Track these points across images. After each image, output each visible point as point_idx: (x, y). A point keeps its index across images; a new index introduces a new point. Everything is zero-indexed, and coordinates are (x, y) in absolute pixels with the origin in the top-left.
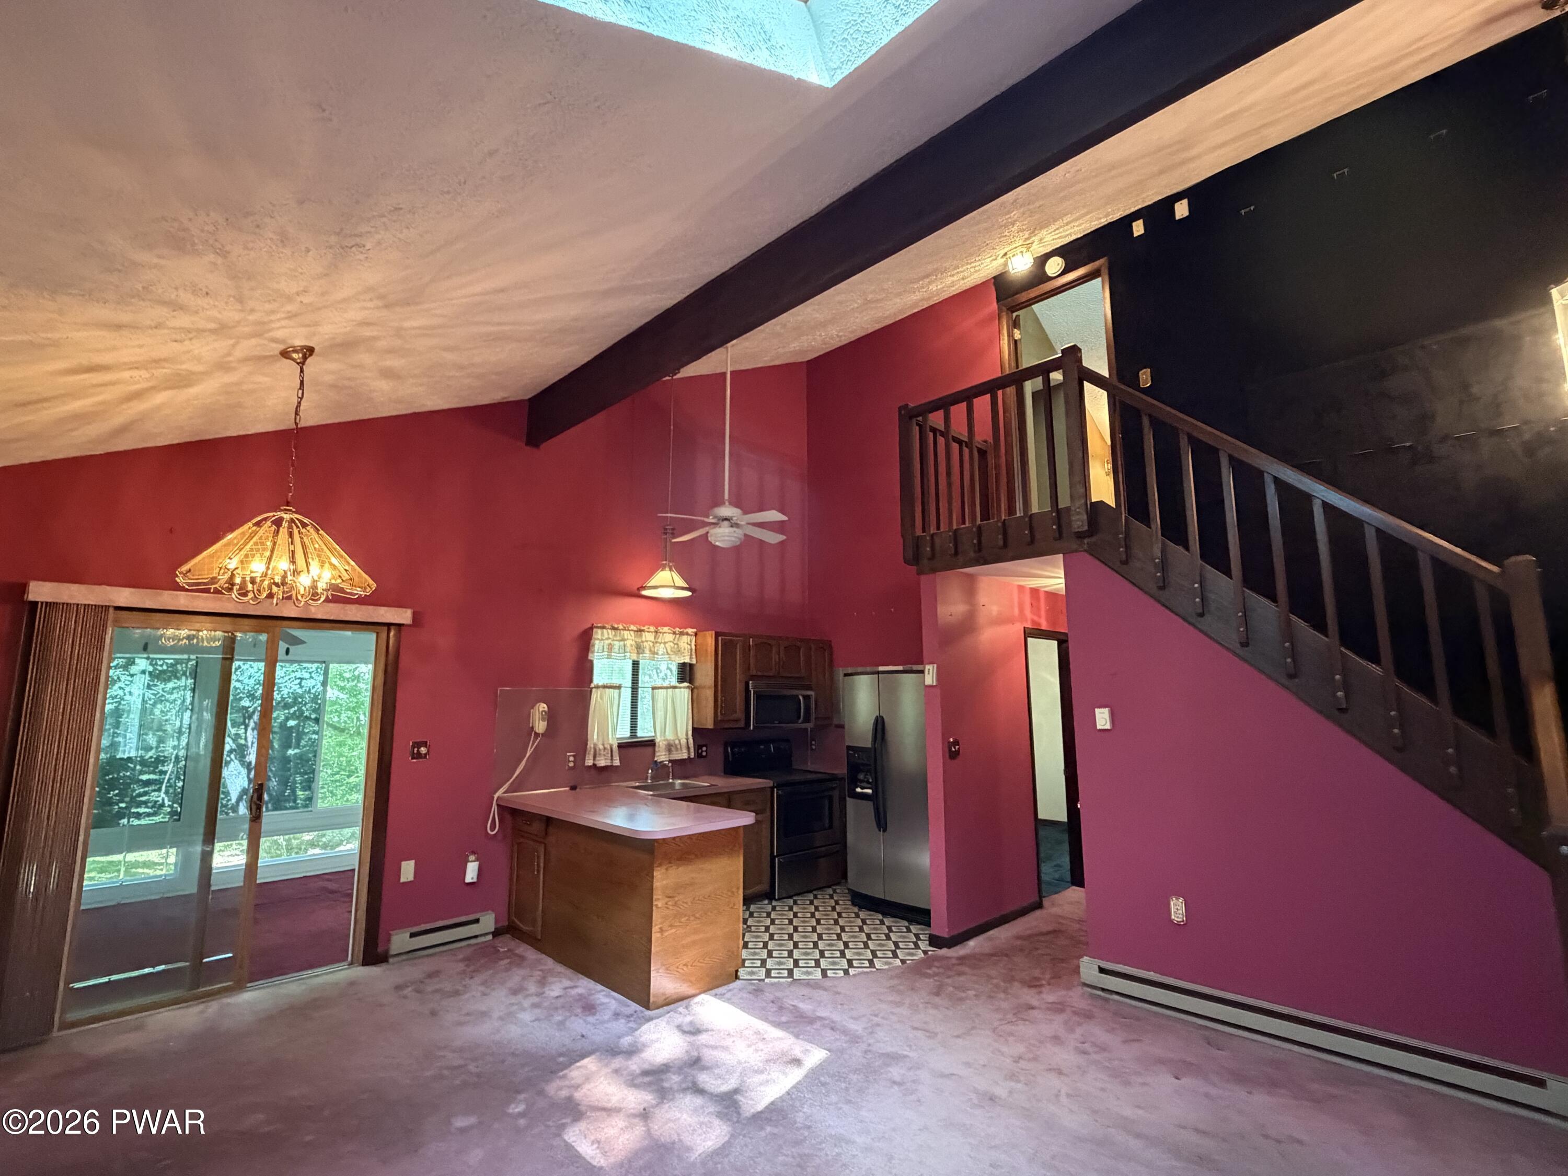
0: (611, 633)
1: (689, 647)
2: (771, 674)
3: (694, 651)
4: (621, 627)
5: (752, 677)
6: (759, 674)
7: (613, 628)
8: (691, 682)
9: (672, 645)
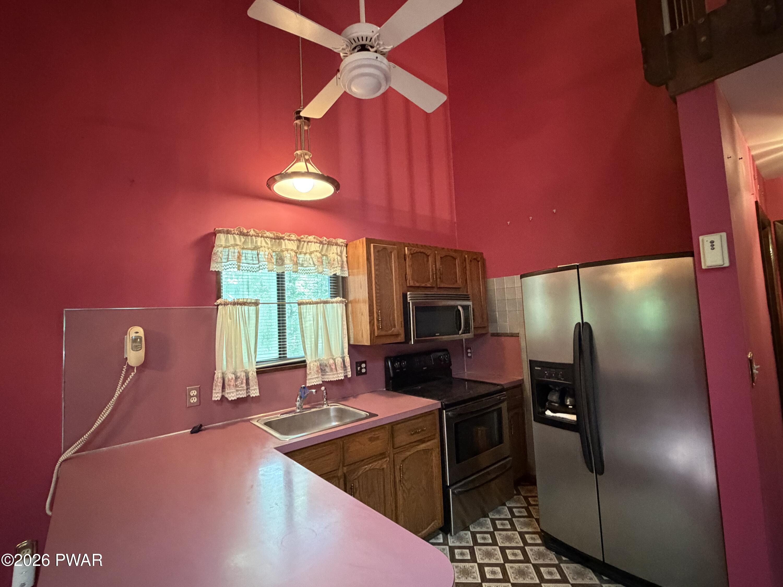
0: (239, 240)
1: (339, 258)
2: (429, 285)
3: (345, 263)
4: (252, 232)
5: (411, 288)
6: (417, 285)
7: (241, 234)
8: (345, 295)
9: (319, 255)
